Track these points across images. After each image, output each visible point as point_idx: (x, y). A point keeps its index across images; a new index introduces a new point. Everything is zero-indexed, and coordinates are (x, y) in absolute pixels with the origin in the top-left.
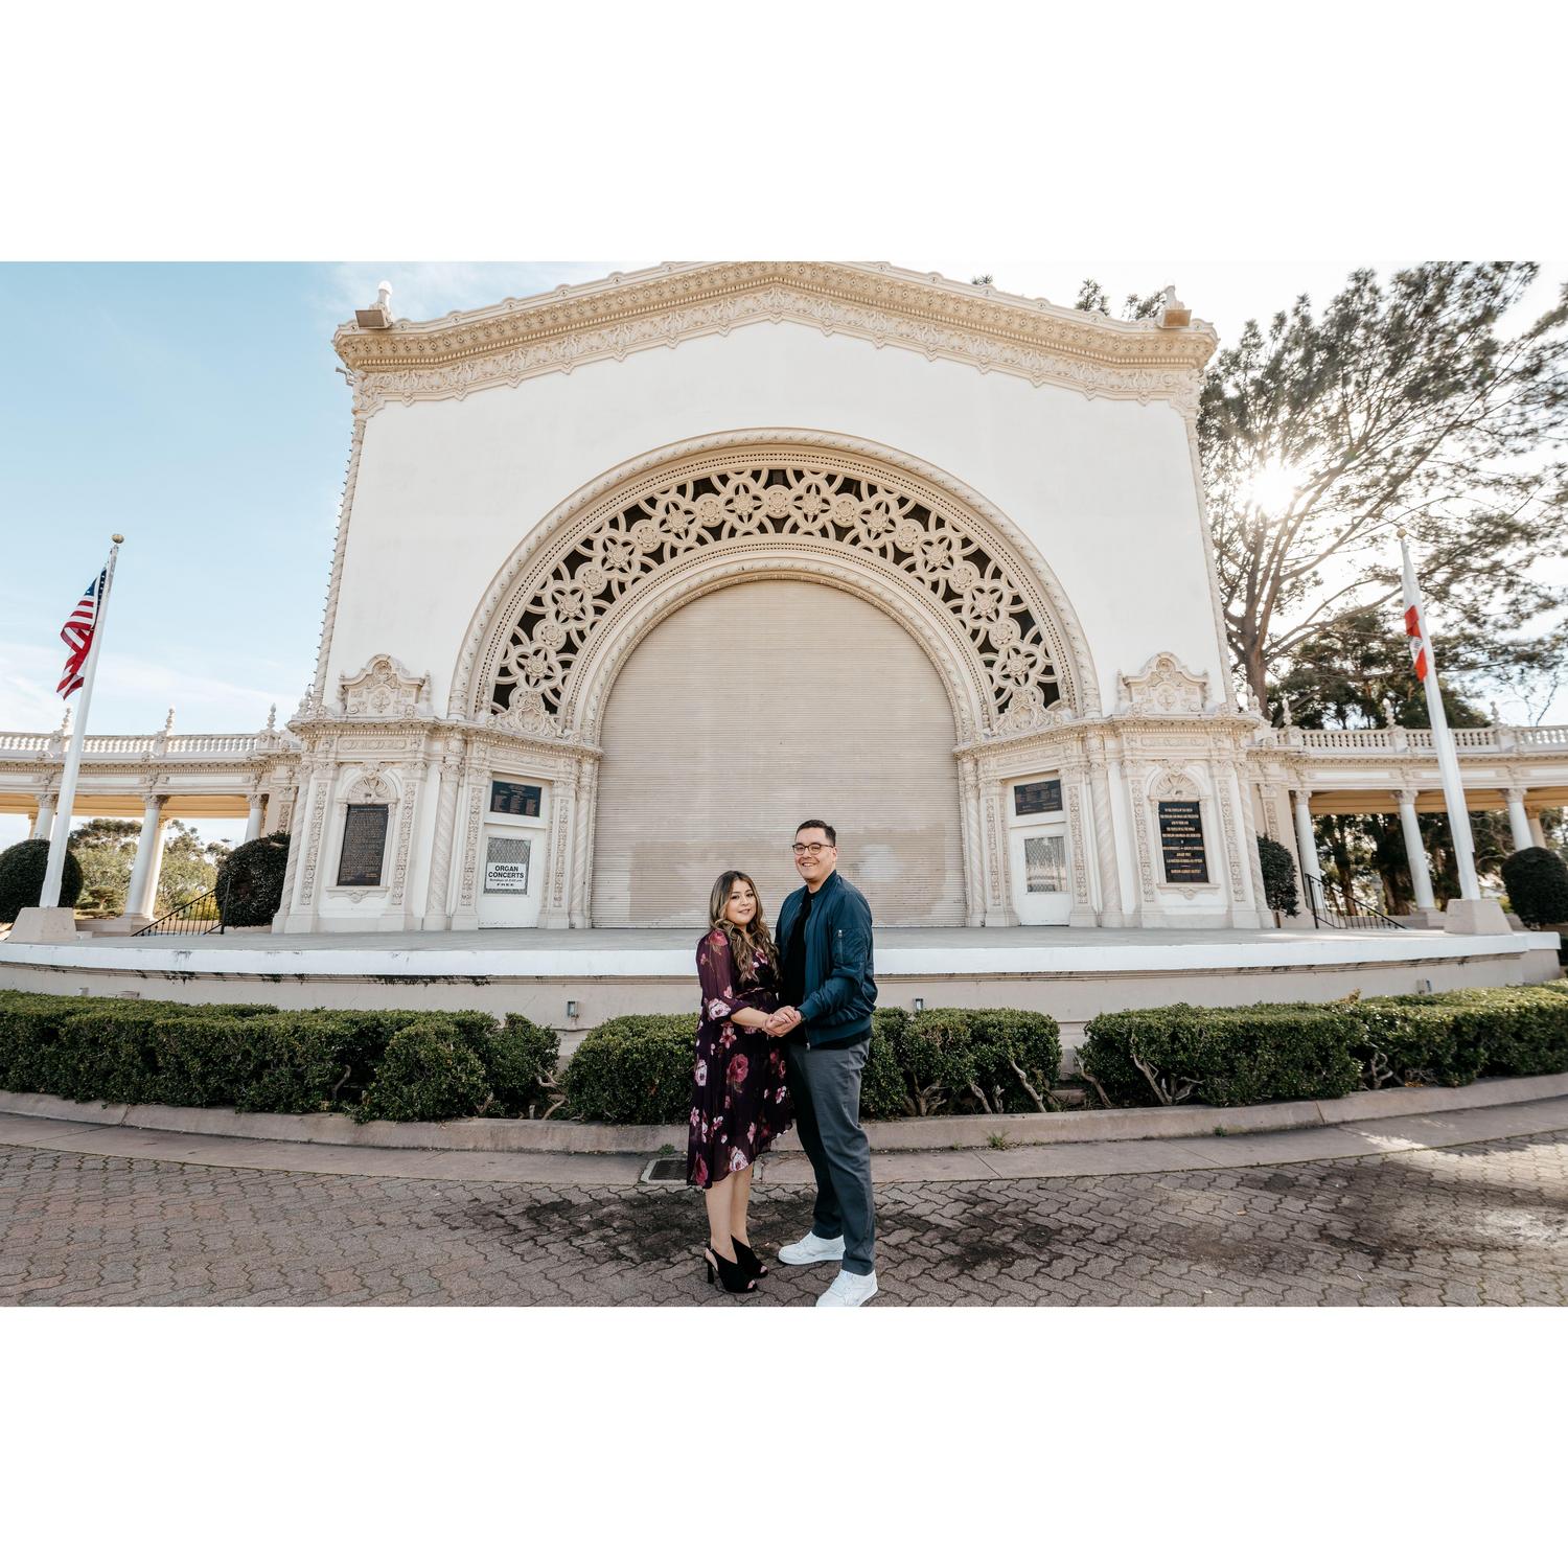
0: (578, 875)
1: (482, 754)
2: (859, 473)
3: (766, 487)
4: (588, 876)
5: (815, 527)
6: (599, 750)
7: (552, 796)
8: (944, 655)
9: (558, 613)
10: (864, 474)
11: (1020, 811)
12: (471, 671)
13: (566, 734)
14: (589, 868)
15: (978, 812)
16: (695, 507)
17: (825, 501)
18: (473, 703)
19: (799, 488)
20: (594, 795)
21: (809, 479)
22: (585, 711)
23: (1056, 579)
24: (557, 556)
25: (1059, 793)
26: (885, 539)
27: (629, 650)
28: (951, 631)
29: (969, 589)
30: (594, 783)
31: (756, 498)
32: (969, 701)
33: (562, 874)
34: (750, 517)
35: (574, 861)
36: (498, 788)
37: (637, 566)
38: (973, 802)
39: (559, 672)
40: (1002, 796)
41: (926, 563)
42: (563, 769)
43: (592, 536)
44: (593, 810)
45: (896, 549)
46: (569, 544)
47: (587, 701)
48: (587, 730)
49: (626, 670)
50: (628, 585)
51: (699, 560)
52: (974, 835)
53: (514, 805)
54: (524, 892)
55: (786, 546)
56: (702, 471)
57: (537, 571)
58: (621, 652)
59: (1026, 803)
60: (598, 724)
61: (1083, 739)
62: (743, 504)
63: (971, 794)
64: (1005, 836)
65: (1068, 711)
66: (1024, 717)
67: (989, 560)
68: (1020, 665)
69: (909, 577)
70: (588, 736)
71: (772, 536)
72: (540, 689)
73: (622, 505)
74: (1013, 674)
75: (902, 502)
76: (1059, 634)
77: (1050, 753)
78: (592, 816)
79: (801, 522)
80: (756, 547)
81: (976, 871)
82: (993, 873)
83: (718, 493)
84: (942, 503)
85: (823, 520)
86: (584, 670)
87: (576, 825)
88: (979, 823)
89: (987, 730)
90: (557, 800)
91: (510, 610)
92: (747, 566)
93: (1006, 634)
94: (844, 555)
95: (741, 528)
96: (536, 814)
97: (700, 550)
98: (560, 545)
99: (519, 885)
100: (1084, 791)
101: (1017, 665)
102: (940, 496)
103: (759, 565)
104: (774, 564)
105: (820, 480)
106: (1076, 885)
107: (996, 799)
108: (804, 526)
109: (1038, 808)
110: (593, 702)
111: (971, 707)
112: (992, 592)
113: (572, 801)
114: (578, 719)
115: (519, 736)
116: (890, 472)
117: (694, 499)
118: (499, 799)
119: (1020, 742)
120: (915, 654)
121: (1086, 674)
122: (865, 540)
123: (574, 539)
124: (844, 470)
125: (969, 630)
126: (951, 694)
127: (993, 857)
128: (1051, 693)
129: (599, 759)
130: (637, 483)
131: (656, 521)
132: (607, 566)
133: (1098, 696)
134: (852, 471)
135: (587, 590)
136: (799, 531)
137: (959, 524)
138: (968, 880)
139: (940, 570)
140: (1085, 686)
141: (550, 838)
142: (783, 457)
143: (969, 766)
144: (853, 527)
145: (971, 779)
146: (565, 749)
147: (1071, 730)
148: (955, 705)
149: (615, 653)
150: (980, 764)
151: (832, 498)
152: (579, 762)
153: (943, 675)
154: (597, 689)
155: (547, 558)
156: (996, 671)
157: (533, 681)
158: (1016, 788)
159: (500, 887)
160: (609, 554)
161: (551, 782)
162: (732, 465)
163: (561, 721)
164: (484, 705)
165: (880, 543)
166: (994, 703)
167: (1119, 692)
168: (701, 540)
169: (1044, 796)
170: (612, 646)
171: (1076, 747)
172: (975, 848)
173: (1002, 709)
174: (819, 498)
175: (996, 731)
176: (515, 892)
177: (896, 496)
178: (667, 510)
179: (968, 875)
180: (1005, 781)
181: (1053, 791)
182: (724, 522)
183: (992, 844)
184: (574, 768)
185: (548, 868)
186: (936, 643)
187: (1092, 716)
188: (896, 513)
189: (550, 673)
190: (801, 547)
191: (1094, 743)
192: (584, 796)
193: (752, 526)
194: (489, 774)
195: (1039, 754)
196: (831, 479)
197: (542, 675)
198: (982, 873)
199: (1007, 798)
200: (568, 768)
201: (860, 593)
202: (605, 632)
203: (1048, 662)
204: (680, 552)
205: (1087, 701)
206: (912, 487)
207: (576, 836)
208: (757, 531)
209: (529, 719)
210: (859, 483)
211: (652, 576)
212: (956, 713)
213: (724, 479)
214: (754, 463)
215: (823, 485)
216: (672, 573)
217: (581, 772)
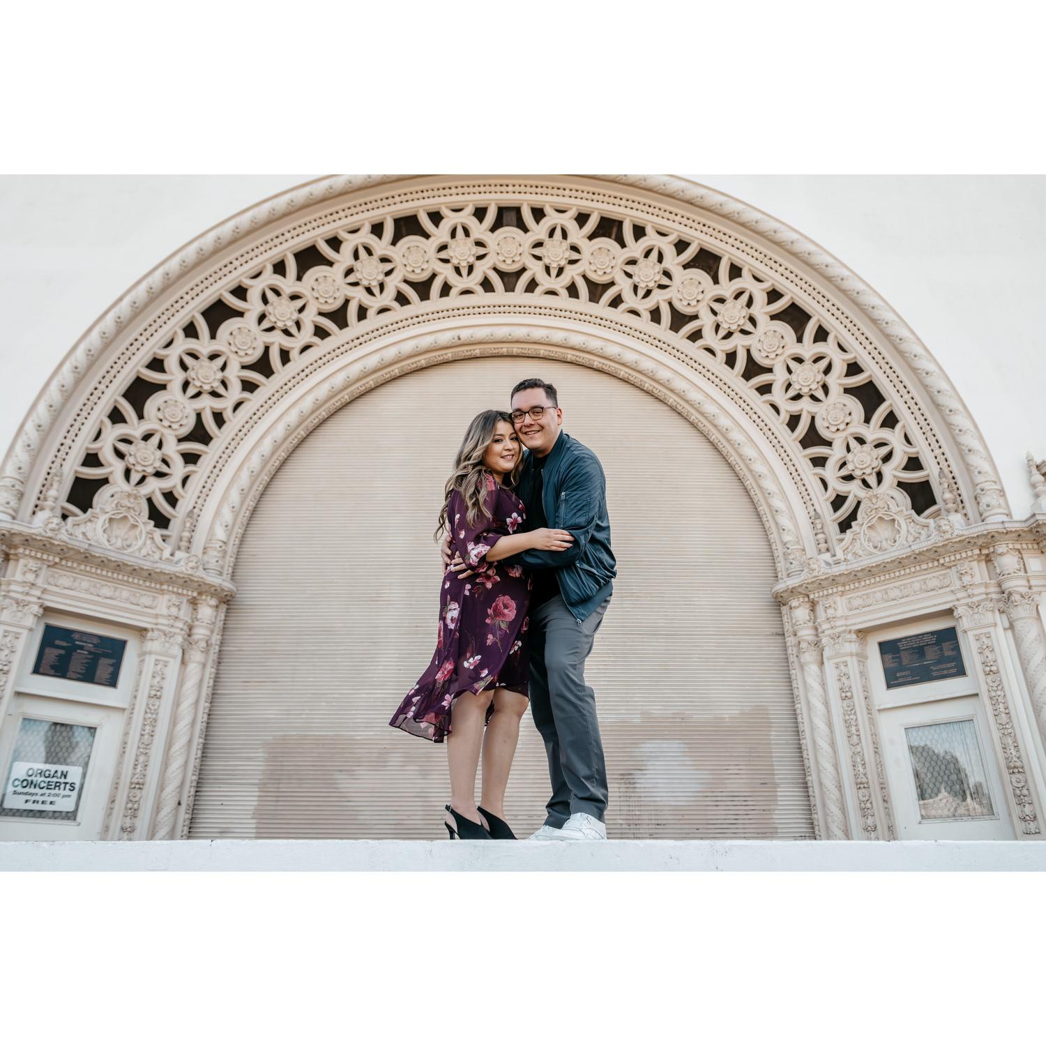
0: (171, 788)
1: (30, 577)
2: (622, 210)
3: (493, 230)
4: (189, 790)
5: (560, 284)
6: (228, 585)
7: (142, 655)
8: (748, 451)
9: (186, 385)
10: (628, 211)
11: (893, 680)
12: (36, 454)
13: (176, 558)
14: (191, 778)
15: (823, 685)
16: (395, 253)
17: (574, 248)
18: (31, 500)
19: (539, 231)
20: (213, 656)
21: (552, 218)
22: (212, 528)
23: (913, 333)
24: (193, 304)
25: (957, 648)
26: (658, 297)
27: (288, 445)
28: (757, 420)
29: (781, 359)
30: (216, 638)
31: (479, 244)
32: (793, 517)
33: (139, 786)
34: (471, 269)
35: (166, 764)
36: (52, 636)
37: (308, 329)
38: (813, 669)
39: (179, 468)
40: (862, 658)
41: (718, 327)
42: (164, 611)
43: (247, 282)
44: (208, 682)
45: (674, 311)
46: (212, 289)
47: (218, 513)
48: (212, 558)
49: (282, 475)
50: (294, 355)
51: (399, 325)
52: (821, 724)
53: (77, 664)
54: (71, 816)
55: (519, 309)
56: (405, 205)
57: (160, 322)
58: (277, 447)
59: (902, 668)
60: (231, 549)
61: (988, 559)
62: (462, 251)
63: (809, 657)
64: (872, 722)
65: (956, 518)
66: (884, 532)
67: (808, 317)
68: (868, 460)
69: (693, 349)
70: (212, 564)
71: (500, 295)
72: (145, 490)
73: (291, 243)
74: (857, 473)
75: (681, 246)
76: (925, 410)
77: (934, 583)
78: (206, 691)
79: (541, 277)
80: (479, 310)
81: (830, 784)
82: (860, 785)
83: (427, 236)
84: (737, 244)
85: (571, 273)
86: (217, 468)
87: (177, 704)
88: (826, 704)
89: (827, 556)
90: (150, 660)
91: (113, 372)
92: (465, 334)
93: (842, 417)
94: (601, 321)
95: (458, 283)
96: (112, 682)
97: (400, 312)
98: (197, 290)
99: (65, 804)
100: (1003, 641)
101: (862, 460)
102: (735, 235)
103: (481, 333)
104: (501, 333)
105: (568, 221)
106: (1013, 801)
107: (853, 663)
108: (545, 282)
109: (924, 675)
110: (227, 515)
111: (797, 526)
112: (816, 361)
113: (175, 665)
114: (200, 539)
115: (97, 552)
116: (664, 206)
117: (394, 243)
118: (52, 654)
119: (883, 568)
120: (707, 454)
121: (976, 461)
122: (630, 300)
123: (220, 283)
124: (600, 205)
125: (785, 417)
126: (763, 508)
127: (857, 760)
128: (921, 497)
129: (227, 601)
130: (316, 216)
131: (339, 269)
132: (266, 324)
133: (1002, 492)
134: (611, 207)
135: (232, 356)
136: (539, 290)
137: (763, 271)
138: (817, 801)
139: (737, 335)
140: (979, 479)
141: (129, 723)
142: (517, 189)
143: (801, 613)
144: (612, 284)
145: (806, 633)
146: (172, 579)
147: (968, 543)
148: (770, 524)
149: (267, 446)
150: (820, 609)
151: (584, 244)
152: (194, 603)
153: (750, 482)
154: (235, 497)
155: (177, 306)
156: (830, 472)
157: (135, 477)
158: (881, 644)
159: (30, 806)
160: (269, 308)
161: (142, 632)
162: (449, 199)
163: (173, 540)
164: (50, 503)
165: (650, 303)
166: (831, 519)
167: (1034, 486)
168: (402, 299)
169: (931, 654)
170: (262, 438)
171: (978, 572)
172: (824, 744)
173: (845, 526)
174: (566, 244)
175: (840, 555)
176: (56, 815)
177: (673, 238)
178: (356, 256)
179: (815, 791)
180: (863, 633)
181: (946, 645)
182: (434, 276)
183: (853, 735)
184: (185, 612)
185: (118, 776)
186: (736, 436)
187: (994, 522)
188: (673, 261)
189: (164, 469)
190: (539, 310)
191: (1009, 562)
192: (196, 656)
193: (473, 281)
194: (36, 609)
195: (917, 586)
196: (582, 219)
197: (150, 470)
198: (840, 787)
199: (869, 662)
200: (174, 611)
201: (623, 371)
202: (256, 417)
203: (911, 451)
204: (371, 313)
205: (984, 500)
206: (695, 225)
207: (174, 722)
208: (479, 289)
209: (120, 531)
210: (620, 223)
211: (328, 344)
212: (774, 537)
213: (436, 218)
214: (477, 197)
215: (572, 226)
216: (359, 340)
217: (195, 619)
